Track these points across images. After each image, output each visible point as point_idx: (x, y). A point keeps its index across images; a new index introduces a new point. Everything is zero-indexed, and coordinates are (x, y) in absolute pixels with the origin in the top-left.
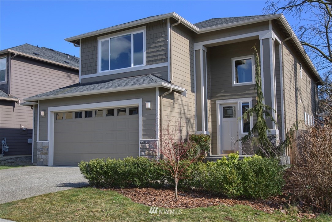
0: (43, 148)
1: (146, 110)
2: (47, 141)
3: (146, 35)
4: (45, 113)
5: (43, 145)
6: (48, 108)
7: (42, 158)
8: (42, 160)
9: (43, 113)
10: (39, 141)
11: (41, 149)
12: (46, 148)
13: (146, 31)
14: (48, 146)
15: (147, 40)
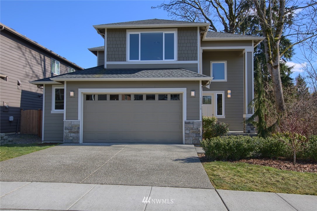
0: (72, 127)
1: (191, 97)
2: (78, 120)
3: (178, 36)
4: (74, 94)
5: (72, 124)
6: (79, 89)
7: (71, 136)
8: (71, 138)
9: (72, 94)
10: (66, 120)
11: (69, 128)
12: (76, 127)
13: (178, 33)
14: (79, 125)
15: (178, 40)
